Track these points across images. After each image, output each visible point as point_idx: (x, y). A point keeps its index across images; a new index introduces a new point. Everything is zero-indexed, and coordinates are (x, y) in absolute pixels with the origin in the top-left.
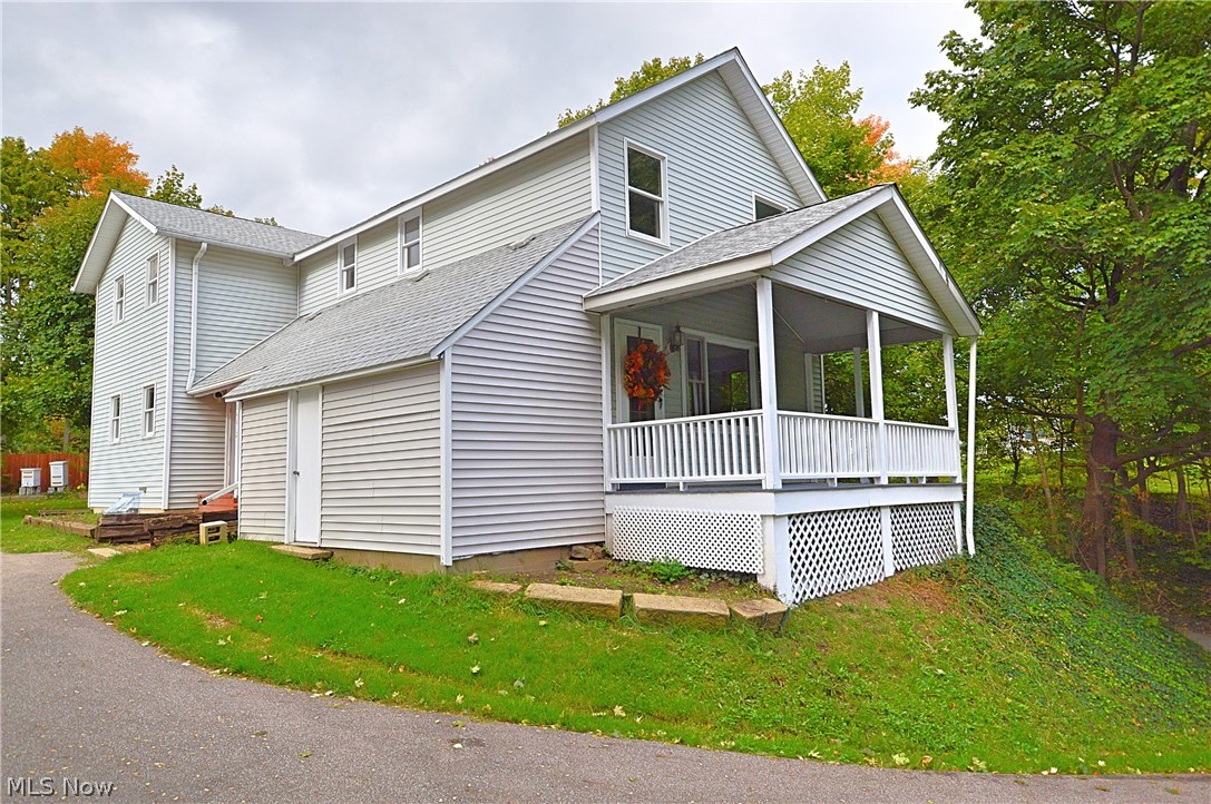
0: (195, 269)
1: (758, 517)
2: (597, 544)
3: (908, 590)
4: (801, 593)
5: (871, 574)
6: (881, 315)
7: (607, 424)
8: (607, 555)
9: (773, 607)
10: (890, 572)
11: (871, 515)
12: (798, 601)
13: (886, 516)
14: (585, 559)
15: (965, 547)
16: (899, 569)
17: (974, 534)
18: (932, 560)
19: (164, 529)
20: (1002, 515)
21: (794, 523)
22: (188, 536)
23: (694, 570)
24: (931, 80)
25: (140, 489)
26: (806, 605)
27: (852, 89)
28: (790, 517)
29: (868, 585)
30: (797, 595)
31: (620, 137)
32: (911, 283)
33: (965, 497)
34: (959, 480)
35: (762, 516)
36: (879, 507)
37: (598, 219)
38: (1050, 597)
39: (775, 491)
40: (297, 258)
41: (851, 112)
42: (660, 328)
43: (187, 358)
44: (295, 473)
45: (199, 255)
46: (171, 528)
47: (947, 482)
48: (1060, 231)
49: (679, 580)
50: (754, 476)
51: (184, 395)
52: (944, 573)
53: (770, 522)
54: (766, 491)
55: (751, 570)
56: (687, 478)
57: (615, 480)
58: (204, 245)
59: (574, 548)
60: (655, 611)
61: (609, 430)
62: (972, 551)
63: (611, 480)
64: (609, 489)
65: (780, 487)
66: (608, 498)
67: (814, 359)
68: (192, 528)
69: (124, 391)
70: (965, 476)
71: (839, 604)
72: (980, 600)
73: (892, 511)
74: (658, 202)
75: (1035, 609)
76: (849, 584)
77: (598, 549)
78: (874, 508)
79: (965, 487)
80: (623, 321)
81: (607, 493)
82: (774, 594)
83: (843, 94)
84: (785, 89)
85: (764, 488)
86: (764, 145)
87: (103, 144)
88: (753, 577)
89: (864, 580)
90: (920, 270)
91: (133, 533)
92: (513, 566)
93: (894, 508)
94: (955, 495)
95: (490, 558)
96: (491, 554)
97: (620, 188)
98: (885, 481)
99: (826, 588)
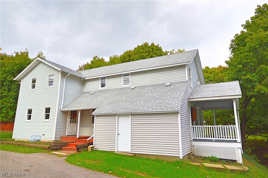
0: (65, 79)
1: (237, 148)
7: (191, 126)
8: (193, 155)
22: (85, 149)
25: (43, 134)
31: (188, 65)
37: (188, 82)
40: (86, 79)
43: (61, 101)
45: (67, 76)
46: (82, 147)
50: (234, 139)
51: (60, 111)
53: (240, 149)
54: (238, 143)
55: (235, 159)
56: (215, 139)
57: (193, 138)
58: (69, 74)
60: (232, 169)
61: (192, 127)
64: (193, 140)
68: (85, 147)
69: (34, 108)
81: (192, 141)
85: (237, 142)
88: (236, 161)
91: (58, 148)
97: (188, 76)
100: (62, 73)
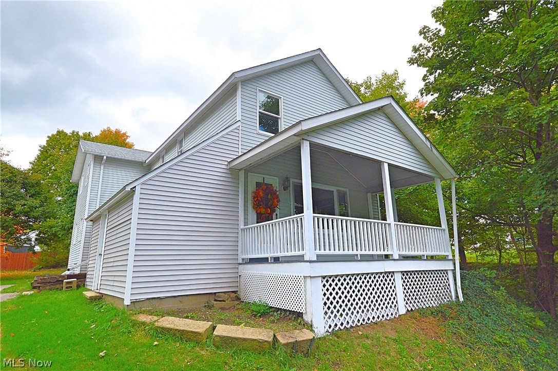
0: (102, 167)
1: (302, 277)
2: (233, 292)
3: (413, 323)
4: (333, 326)
5: (389, 312)
6: (389, 165)
8: (238, 299)
9: (307, 335)
10: (402, 311)
11: (388, 277)
12: (330, 330)
13: (398, 277)
14: (224, 301)
15: (457, 297)
16: (410, 309)
17: (462, 289)
18: (434, 304)
19: (46, 283)
20: (484, 278)
21: (327, 281)
22: (58, 286)
23: (273, 309)
24: (415, 50)
26: (334, 333)
27: (401, 81)
28: (324, 277)
29: (386, 319)
30: (330, 327)
31: (255, 87)
32: (409, 149)
33: (455, 267)
34: (451, 257)
35: (304, 276)
36: (393, 272)
37: (239, 124)
38: (514, 329)
39: (310, 262)
40: (147, 162)
41: (401, 91)
42: (277, 178)
44: (100, 255)
45: (103, 162)
46: (50, 282)
47: (444, 258)
48: (488, 110)
49: (263, 315)
50: (301, 253)
52: (441, 313)
53: (308, 280)
55: (299, 310)
57: (244, 256)
58: (105, 157)
59: (217, 294)
60: (225, 337)
61: (242, 230)
62: (461, 299)
63: (241, 256)
64: (241, 261)
65: (315, 259)
66: (241, 267)
67: (372, 196)
68: (60, 282)
69: (78, 222)
70: (454, 256)
71: (360, 333)
72: (462, 331)
73: (403, 275)
74: (278, 118)
75: (501, 337)
76: (371, 319)
77: (233, 295)
78: (390, 273)
79: (454, 261)
80: (252, 174)
81: (240, 264)
82: (310, 327)
83: (396, 83)
84: (369, 84)
85: (304, 260)
86: (341, 94)
87: (118, 132)
88: (300, 315)
89: (383, 316)
90: (415, 143)
92: (175, 305)
93: (403, 273)
94: (450, 266)
95: (158, 300)
96: (159, 298)
97: (255, 111)
98: (396, 257)
99: (353, 322)
100: (95, 158)
